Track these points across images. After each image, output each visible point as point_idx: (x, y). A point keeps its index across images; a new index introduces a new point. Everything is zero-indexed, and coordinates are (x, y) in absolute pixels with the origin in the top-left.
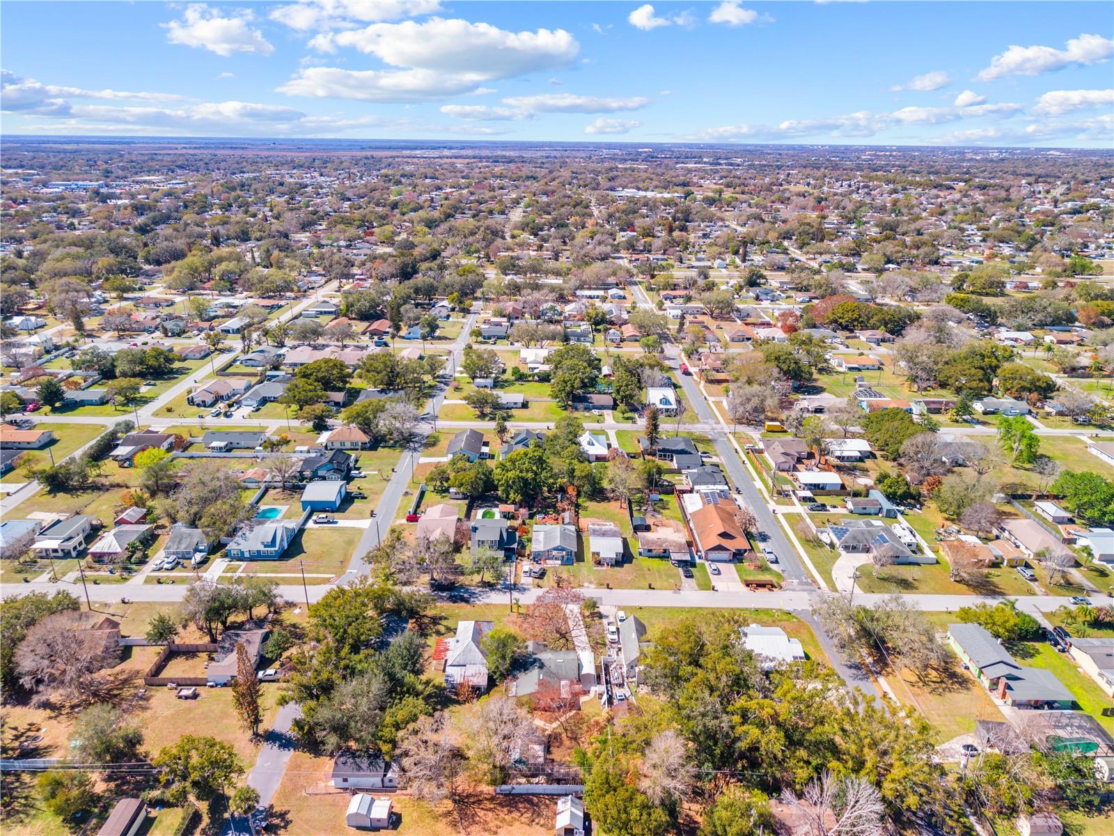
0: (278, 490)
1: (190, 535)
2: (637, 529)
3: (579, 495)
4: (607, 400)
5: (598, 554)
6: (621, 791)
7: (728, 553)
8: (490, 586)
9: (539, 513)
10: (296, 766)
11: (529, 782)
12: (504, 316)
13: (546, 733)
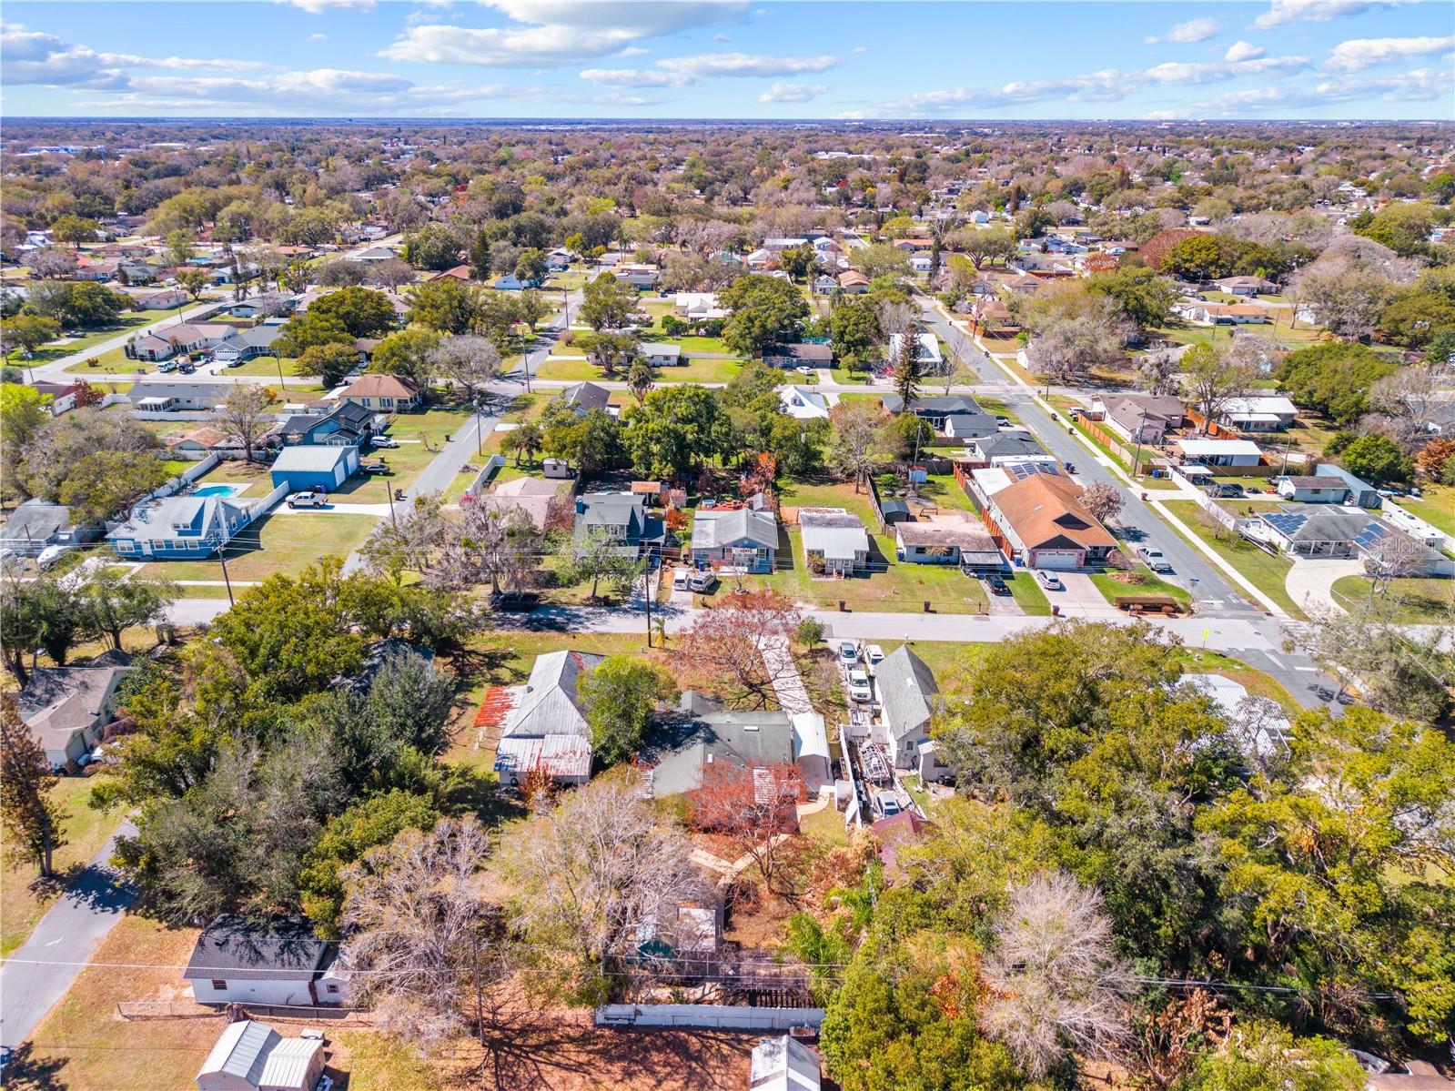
0: (239, 462)
1: (45, 515)
2: (890, 519)
3: (778, 474)
4: (823, 350)
5: (821, 553)
6: (930, 1034)
7: (1076, 553)
8: (608, 604)
9: (706, 498)
10: (118, 948)
11: (679, 999)
12: (652, 263)
13: (721, 882)
